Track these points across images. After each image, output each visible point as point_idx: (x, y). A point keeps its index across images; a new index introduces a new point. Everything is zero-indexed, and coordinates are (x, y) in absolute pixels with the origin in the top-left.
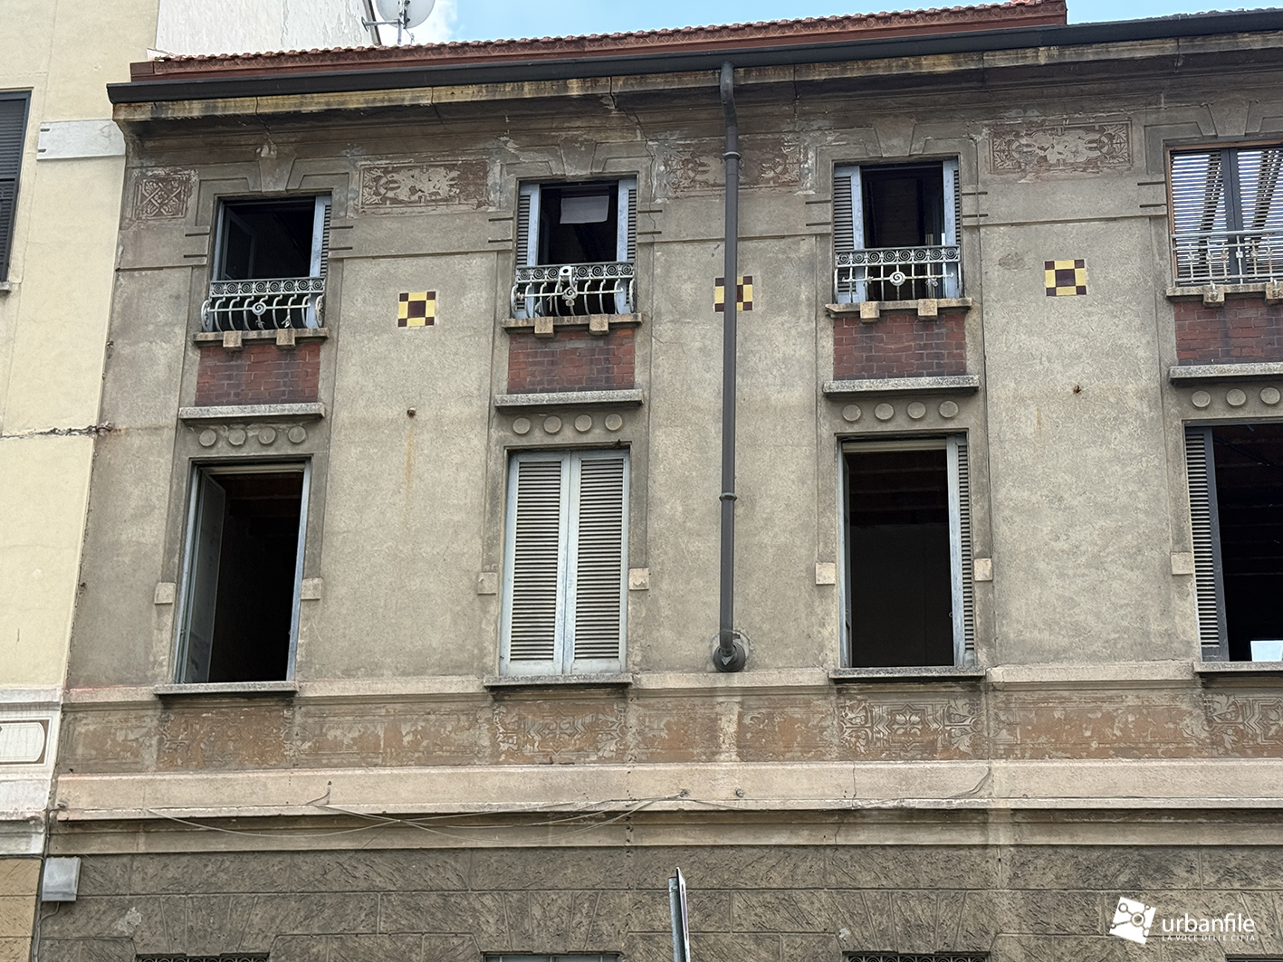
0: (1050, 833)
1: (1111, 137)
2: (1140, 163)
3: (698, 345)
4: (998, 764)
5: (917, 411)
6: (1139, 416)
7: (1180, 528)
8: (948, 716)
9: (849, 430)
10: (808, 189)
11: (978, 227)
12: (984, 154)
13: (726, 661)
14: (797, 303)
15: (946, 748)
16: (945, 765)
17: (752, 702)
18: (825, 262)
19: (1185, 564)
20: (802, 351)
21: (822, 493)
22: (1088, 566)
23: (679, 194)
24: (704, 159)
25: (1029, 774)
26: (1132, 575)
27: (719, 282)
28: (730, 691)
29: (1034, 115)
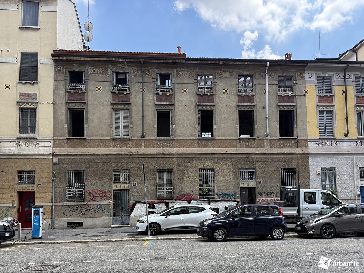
0: (180, 156)
1: (191, 73)
2: (194, 77)
3: (138, 96)
4: (175, 149)
5: (166, 107)
6: (193, 109)
7: (197, 122)
8: (169, 143)
9: (158, 109)
10: (152, 76)
11: (174, 84)
12: (175, 74)
13: (143, 136)
14: (151, 92)
15: (169, 147)
16: (169, 149)
17: (146, 141)
18: (155, 87)
19: (197, 126)
20: (152, 98)
21: (154, 116)
22: (186, 126)
23: (135, 76)
24: (138, 71)
25: (178, 150)
26: (191, 128)
27: (141, 88)
28: (143, 140)
29: (182, 69)
